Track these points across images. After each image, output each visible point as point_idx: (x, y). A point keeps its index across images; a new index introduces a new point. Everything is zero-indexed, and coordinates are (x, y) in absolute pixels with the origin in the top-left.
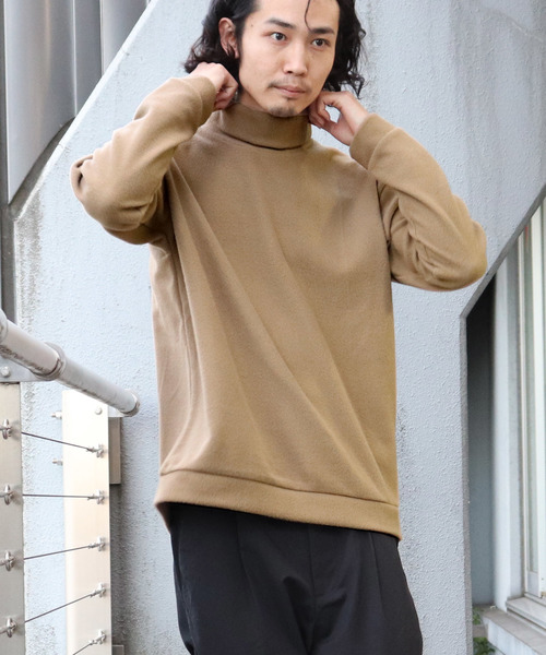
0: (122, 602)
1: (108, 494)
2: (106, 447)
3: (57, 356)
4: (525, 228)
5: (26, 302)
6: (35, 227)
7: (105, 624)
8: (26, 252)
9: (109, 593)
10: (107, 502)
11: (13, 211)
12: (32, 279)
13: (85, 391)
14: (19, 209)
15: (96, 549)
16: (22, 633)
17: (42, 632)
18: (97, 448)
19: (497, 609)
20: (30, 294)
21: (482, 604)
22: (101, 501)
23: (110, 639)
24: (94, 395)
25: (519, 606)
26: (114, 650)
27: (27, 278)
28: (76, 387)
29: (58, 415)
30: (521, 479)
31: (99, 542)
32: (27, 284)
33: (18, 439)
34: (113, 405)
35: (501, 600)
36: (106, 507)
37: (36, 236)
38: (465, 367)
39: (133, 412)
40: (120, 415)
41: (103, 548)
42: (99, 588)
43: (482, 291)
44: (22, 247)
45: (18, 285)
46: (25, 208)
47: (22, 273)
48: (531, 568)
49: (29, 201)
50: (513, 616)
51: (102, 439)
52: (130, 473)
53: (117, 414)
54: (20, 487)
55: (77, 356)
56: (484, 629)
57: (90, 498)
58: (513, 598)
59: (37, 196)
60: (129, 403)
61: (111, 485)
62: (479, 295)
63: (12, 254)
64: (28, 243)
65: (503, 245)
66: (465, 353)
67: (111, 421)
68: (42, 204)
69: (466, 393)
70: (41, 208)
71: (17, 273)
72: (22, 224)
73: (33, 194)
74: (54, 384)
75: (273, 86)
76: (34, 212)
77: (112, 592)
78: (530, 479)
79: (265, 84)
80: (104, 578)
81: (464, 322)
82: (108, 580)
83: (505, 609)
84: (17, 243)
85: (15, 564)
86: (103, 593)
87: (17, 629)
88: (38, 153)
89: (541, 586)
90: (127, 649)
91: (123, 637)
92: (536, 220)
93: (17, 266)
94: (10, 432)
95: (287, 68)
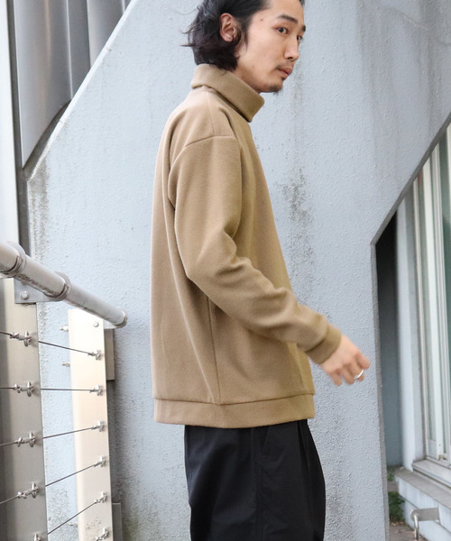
0: (118, 470)
1: (105, 388)
2: (103, 352)
3: (64, 282)
4: (418, 175)
5: (38, 243)
6: (43, 185)
7: (105, 487)
8: (37, 204)
9: (108, 464)
10: (105, 394)
11: (26, 173)
12: (42, 225)
13: (85, 309)
14: (31, 172)
15: (97, 430)
16: (44, 496)
17: (58, 495)
18: (95, 353)
19: (405, 469)
20: (41, 237)
21: (394, 466)
22: (100, 393)
23: (110, 499)
24: (92, 312)
25: (422, 466)
26: (113, 507)
27: (38, 224)
28: (79, 305)
29: (65, 328)
30: (420, 369)
31: (99, 425)
32: (39, 229)
33: (36, 346)
34: (107, 319)
35: (409, 463)
36: (104, 398)
37: (44, 192)
38: (376, 282)
39: (123, 324)
40: (113, 327)
41: (102, 429)
42: (101, 460)
43: (387, 224)
44: (34, 200)
45: (31, 230)
46: (35, 171)
47: (35, 220)
48: (431, 438)
49: (38, 165)
50: (418, 475)
51: (99, 346)
52: (122, 371)
53: (110, 326)
54: (39, 383)
55: (79, 282)
56: (396, 485)
57: (91, 391)
58: (417, 461)
59: (44, 161)
60: (119, 317)
61: (108, 381)
62: (385, 226)
63: (27, 206)
64: (38, 198)
65: (402, 188)
66: (375, 272)
67: (106, 332)
68: (48, 167)
69: (377, 302)
70: (47, 171)
71: (31, 221)
72: (33, 183)
73: (41, 159)
74: (62, 304)
75: (277, 68)
76: (42, 174)
77: (111, 462)
78: (427, 369)
80: (104, 451)
81: (374, 248)
82: (107, 454)
83: (411, 469)
84: (30, 198)
85: (37, 442)
86: (103, 464)
87: (40, 492)
88: (44, 128)
89: (439, 451)
90: (123, 506)
91: (120, 497)
92: (426, 168)
93: (31, 216)
94: (30, 341)
95: (287, 55)
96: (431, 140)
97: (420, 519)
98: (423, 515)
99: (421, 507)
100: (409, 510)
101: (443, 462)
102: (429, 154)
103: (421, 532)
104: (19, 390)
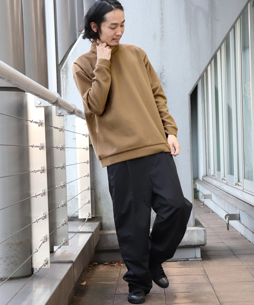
0: (93, 178)
1: (89, 148)
3: (74, 107)
4: (206, 70)
5: (64, 93)
6: (67, 71)
7: (89, 185)
8: (64, 79)
10: (89, 150)
11: (60, 67)
12: (66, 86)
14: (62, 66)
16: (66, 187)
18: (85, 134)
19: (199, 180)
20: (65, 91)
21: (195, 178)
22: (87, 150)
23: (90, 189)
25: (206, 179)
26: (91, 192)
27: (64, 86)
28: (80, 116)
29: (74, 125)
31: (86, 161)
32: (65, 88)
33: (64, 132)
35: (201, 177)
37: (67, 74)
38: (190, 109)
41: (87, 163)
42: (87, 174)
44: (63, 77)
45: (62, 88)
46: (64, 66)
48: (209, 168)
49: (65, 64)
50: (204, 182)
51: (87, 132)
54: (64, 145)
56: (196, 187)
57: (84, 149)
58: (204, 177)
59: (67, 62)
61: (89, 145)
63: (60, 79)
64: (65, 76)
65: (200, 74)
66: (190, 105)
70: (68, 66)
71: (62, 85)
72: (63, 70)
73: (66, 62)
74: (73, 116)
75: (113, 39)
76: (66, 67)
77: (90, 175)
78: (208, 142)
79: (110, 39)
81: (190, 96)
82: (89, 172)
83: (202, 180)
84: (61, 76)
85: (63, 167)
86: (88, 176)
87: (64, 186)
88: (67, 50)
89: (212, 173)
90: (95, 192)
91: (94, 188)
92: (209, 68)
93: (62, 83)
94: (61, 130)
97: (204, 198)
98: (206, 197)
99: (205, 194)
100: (200, 195)
101: (213, 177)
102: (210, 62)
103: (205, 203)
104: (57, 148)
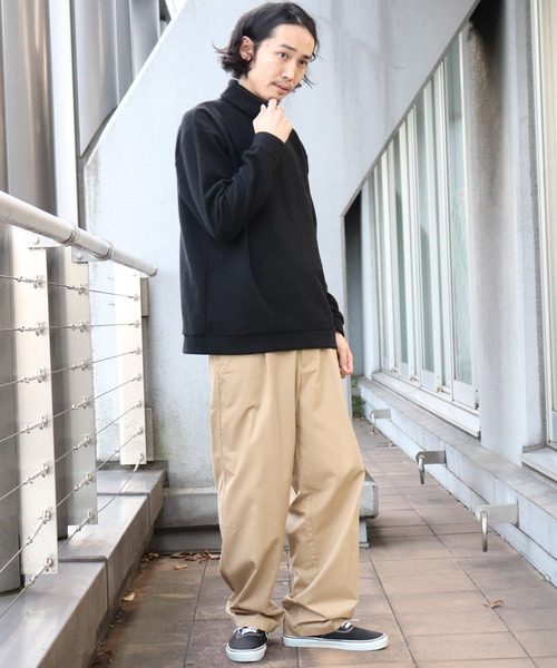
0: (150, 384)
1: (140, 322)
2: (139, 295)
3: (109, 246)
4: (378, 162)
6: (96, 169)
7: (141, 397)
8: (91, 184)
9: (142, 379)
10: (140, 326)
11: (84, 160)
12: (95, 199)
13: (126, 265)
14: (87, 160)
15: (134, 353)
16: (93, 406)
18: (134, 296)
19: (366, 379)
20: (94, 208)
21: (357, 377)
22: (137, 326)
23: (143, 405)
24: (131, 266)
25: (378, 377)
26: (146, 411)
27: (92, 199)
28: (120, 263)
30: (378, 304)
31: (136, 350)
32: (92, 202)
33: (88, 294)
34: (143, 271)
35: (368, 374)
36: (140, 329)
37: (97, 175)
39: (154, 274)
40: (146, 276)
41: (138, 353)
42: (137, 376)
43: (354, 199)
44: (89, 181)
45: (87, 203)
46: (90, 159)
47: (89, 196)
48: (385, 355)
49: (93, 155)
50: (375, 383)
51: (136, 290)
52: (153, 310)
53: (145, 276)
54: (89, 322)
55: (119, 247)
56: (359, 390)
57: (130, 325)
58: (374, 372)
59: (97, 152)
60: (152, 269)
61: (142, 317)
62: (352, 202)
63: (83, 185)
64: (92, 179)
65: (365, 174)
67: (141, 280)
68: (100, 156)
69: (345, 259)
70: (99, 159)
71: (87, 197)
72: (89, 168)
73: (95, 150)
74: (108, 261)
75: (273, 84)
76: (95, 161)
77: (144, 377)
78: (383, 304)
80: (140, 370)
81: (343, 219)
82: (142, 371)
83: (370, 379)
84: (86, 179)
85: (87, 366)
86: (139, 379)
87: (90, 404)
88: (98, 126)
89: (391, 366)
90: (153, 411)
91: (151, 403)
92: (384, 158)
93: (87, 192)
94: (83, 291)
95: (284, 75)
96: (387, 138)
97: (376, 418)
98: (378, 414)
99: (378, 408)
100: (368, 411)
101: (394, 374)
102: (386, 147)
103: (377, 426)
104: (74, 328)
